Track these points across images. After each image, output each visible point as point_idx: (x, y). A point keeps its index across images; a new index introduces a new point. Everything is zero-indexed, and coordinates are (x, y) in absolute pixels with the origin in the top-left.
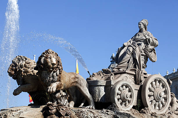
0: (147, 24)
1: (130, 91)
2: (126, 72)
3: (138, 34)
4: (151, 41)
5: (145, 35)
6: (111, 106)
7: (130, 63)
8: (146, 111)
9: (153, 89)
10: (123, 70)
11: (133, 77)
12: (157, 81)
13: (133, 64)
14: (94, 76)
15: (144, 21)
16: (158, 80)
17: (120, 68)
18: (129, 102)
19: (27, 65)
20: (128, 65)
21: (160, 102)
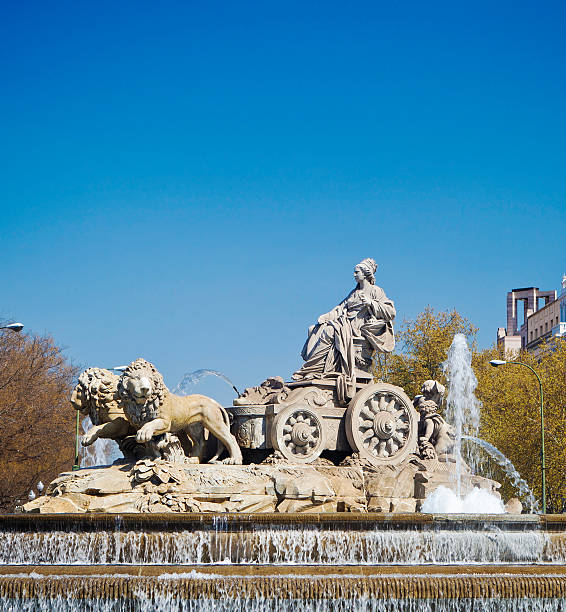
0: (371, 271)
1: (313, 423)
7: (327, 360)
8: (354, 461)
9: (371, 415)
10: (314, 376)
11: (331, 392)
12: (383, 398)
13: (334, 363)
16: (383, 395)
17: (307, 373)
18: (313, 445)
19: (105, 387)
21: (391, 441)
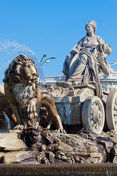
2: (88, 86)
3: (86, 38)
4: (105, 48)
5: (99, 40)
6: (84, 129)
7: (85, 74)
8: (114, 134)
9: (116, 107)
10: (79, 83)
11: (93, 93)
13: (89, 75)
14: (53, 91)
15: (93, 22)
17: (74, 81)
20: (83, 77)
